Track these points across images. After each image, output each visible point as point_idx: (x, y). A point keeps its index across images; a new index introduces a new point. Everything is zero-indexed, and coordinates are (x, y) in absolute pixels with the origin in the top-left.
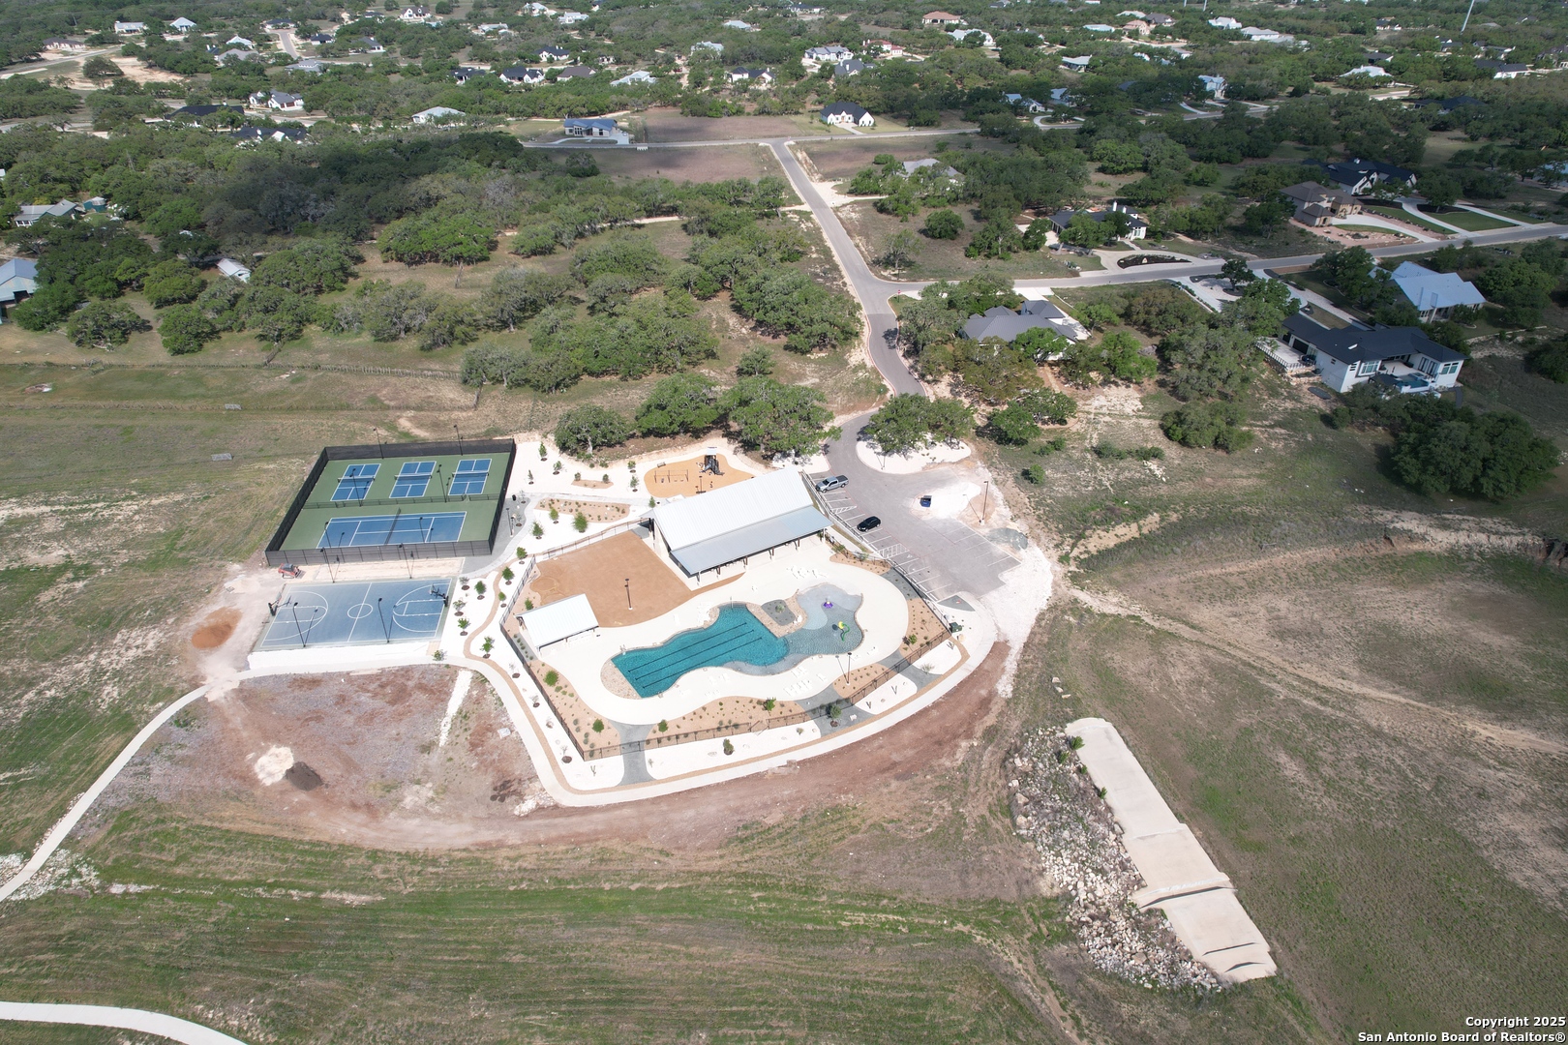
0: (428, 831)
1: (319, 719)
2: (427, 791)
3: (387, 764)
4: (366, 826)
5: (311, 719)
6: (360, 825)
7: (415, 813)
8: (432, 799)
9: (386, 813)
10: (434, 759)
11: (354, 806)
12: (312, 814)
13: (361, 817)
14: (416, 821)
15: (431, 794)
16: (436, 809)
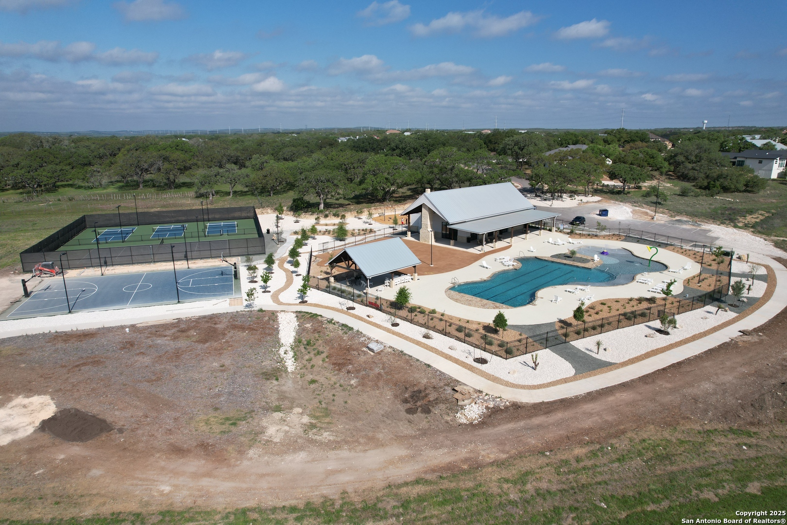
0: (331, 465)
1: (96, 363)
2: (298, 418)
3: (218, 395)
4: (208, 475)
5: (84, 364)
6: (195, 476)
7: (291, 445)
8: (312, 426)
9: (241, 452)
10: (288, 385)
11: (178, 451)
12: (96, 472)
13: (194, 464)
14: (302, 456)
15: (306, 419)
16: (326, 436)
